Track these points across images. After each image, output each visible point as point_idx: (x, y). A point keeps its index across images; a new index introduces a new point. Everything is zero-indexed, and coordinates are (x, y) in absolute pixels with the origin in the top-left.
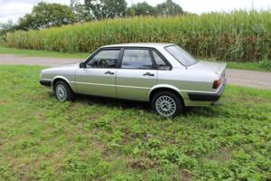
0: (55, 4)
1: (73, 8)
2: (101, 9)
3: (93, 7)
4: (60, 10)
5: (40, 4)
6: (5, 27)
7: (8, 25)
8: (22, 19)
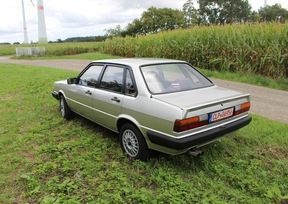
0: (166, 9)
1: (185, 13)
2: (218, 14)
3: (209, 12)
4: (171, 15)
5: (150, 9)
6: (113, 33)
7: (116, 31)
8: (131, 25)
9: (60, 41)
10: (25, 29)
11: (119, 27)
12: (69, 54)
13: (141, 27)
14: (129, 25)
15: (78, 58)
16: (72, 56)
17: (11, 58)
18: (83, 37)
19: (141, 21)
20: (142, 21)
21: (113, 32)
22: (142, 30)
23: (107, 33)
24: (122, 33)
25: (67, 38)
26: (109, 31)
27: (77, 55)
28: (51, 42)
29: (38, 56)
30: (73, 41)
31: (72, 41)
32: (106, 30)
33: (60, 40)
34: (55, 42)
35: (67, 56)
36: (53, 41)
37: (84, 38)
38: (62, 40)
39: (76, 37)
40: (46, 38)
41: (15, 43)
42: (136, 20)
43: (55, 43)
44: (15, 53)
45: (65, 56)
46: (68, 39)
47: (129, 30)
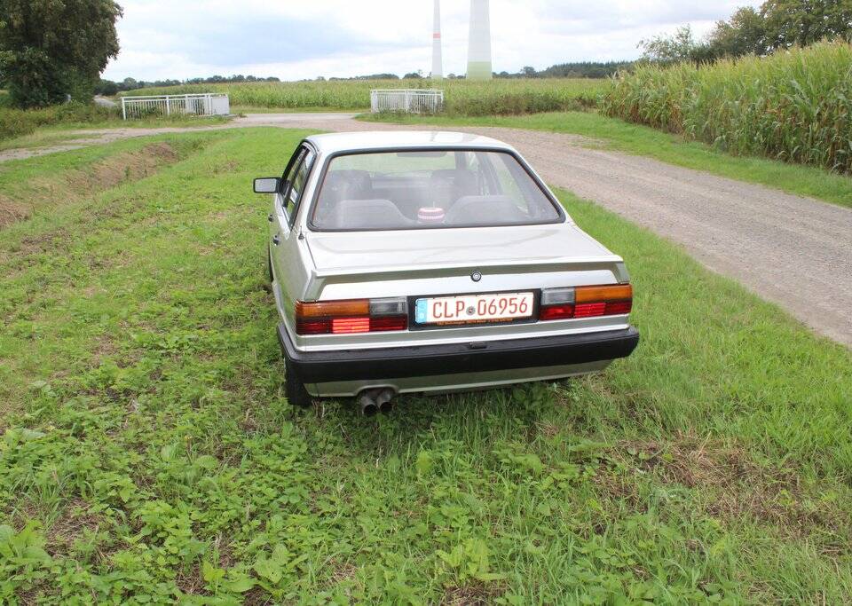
6: (666, 53)
7: (676, 48)
8: (727, 27)
9: (530, 73)
10: (437, 36)
11: (685, 36)
12: (504, 113)
13: (759, 33)
14: (719, 27)
15: (527, 126)
16: (511, 119)
17: (357, 118)
18: (600, 62)
19: (763, 13)
20: (766, 16)
21: (664, 48)
22: (764, 46)
23: (645, 54)
24: (693, 53)
25: (551, 66)
26: (652, 46)
27: (526, 118)
28: (504, 75)
29: (422, 115)
30: (570, 74)
31: (566, 75)
32: (645, 43)
33: (532, 69)
34: (518, 76)
35: (499, 118)
36: (510, 73)
37: (601, 65)
38: (537, 70)
39: (579, 62)
40: (490, 63)
41: (408, 76)
42: (743, 11)
43: (516, 80)
44: (369, 105)
45: (491, 118)
46: (555, 67)
47: (717, 44)
